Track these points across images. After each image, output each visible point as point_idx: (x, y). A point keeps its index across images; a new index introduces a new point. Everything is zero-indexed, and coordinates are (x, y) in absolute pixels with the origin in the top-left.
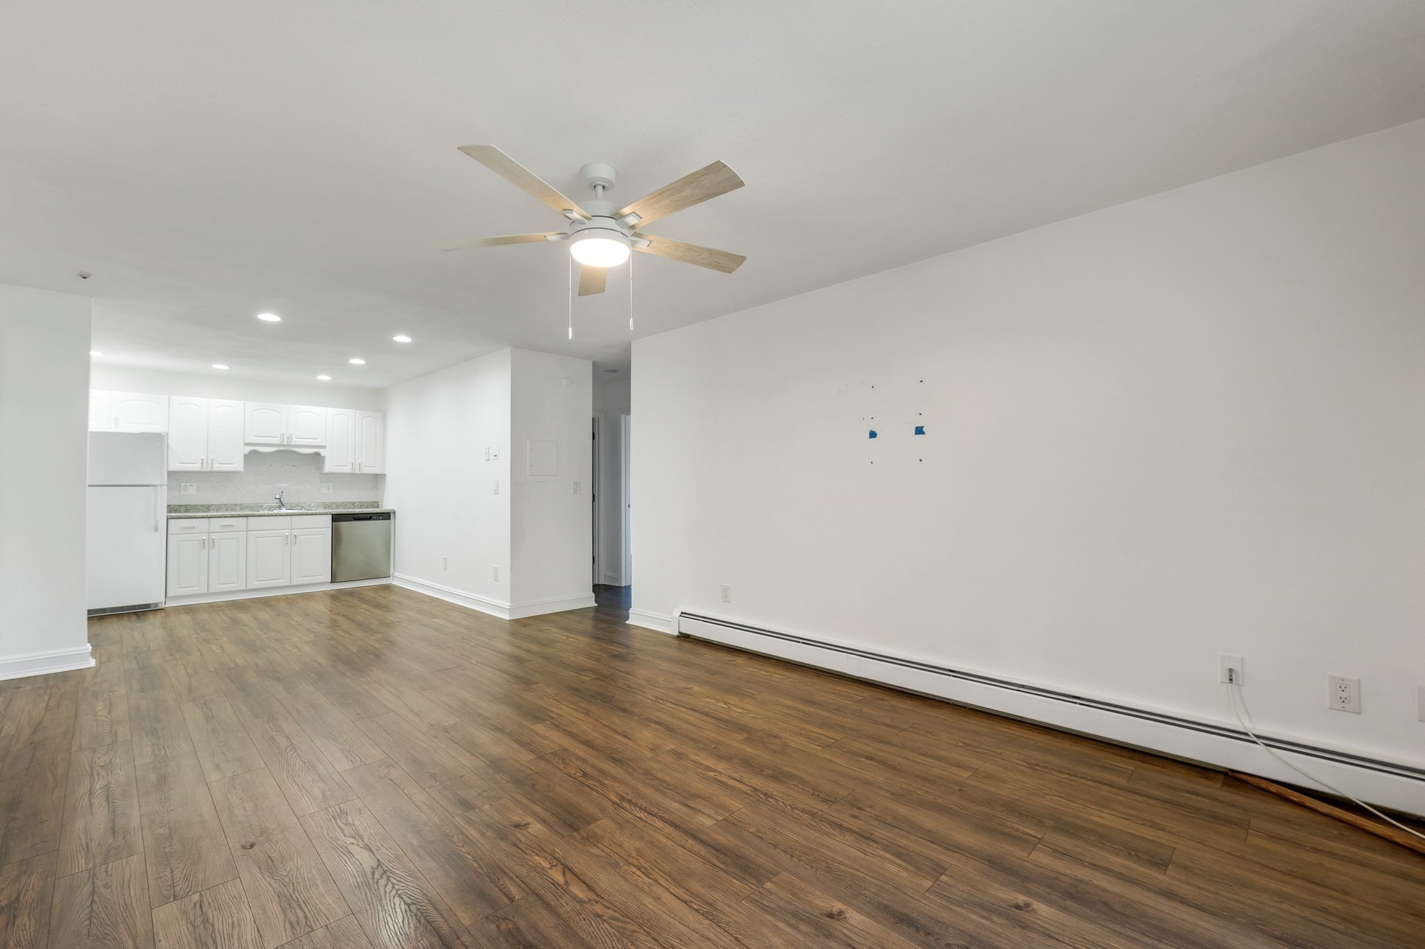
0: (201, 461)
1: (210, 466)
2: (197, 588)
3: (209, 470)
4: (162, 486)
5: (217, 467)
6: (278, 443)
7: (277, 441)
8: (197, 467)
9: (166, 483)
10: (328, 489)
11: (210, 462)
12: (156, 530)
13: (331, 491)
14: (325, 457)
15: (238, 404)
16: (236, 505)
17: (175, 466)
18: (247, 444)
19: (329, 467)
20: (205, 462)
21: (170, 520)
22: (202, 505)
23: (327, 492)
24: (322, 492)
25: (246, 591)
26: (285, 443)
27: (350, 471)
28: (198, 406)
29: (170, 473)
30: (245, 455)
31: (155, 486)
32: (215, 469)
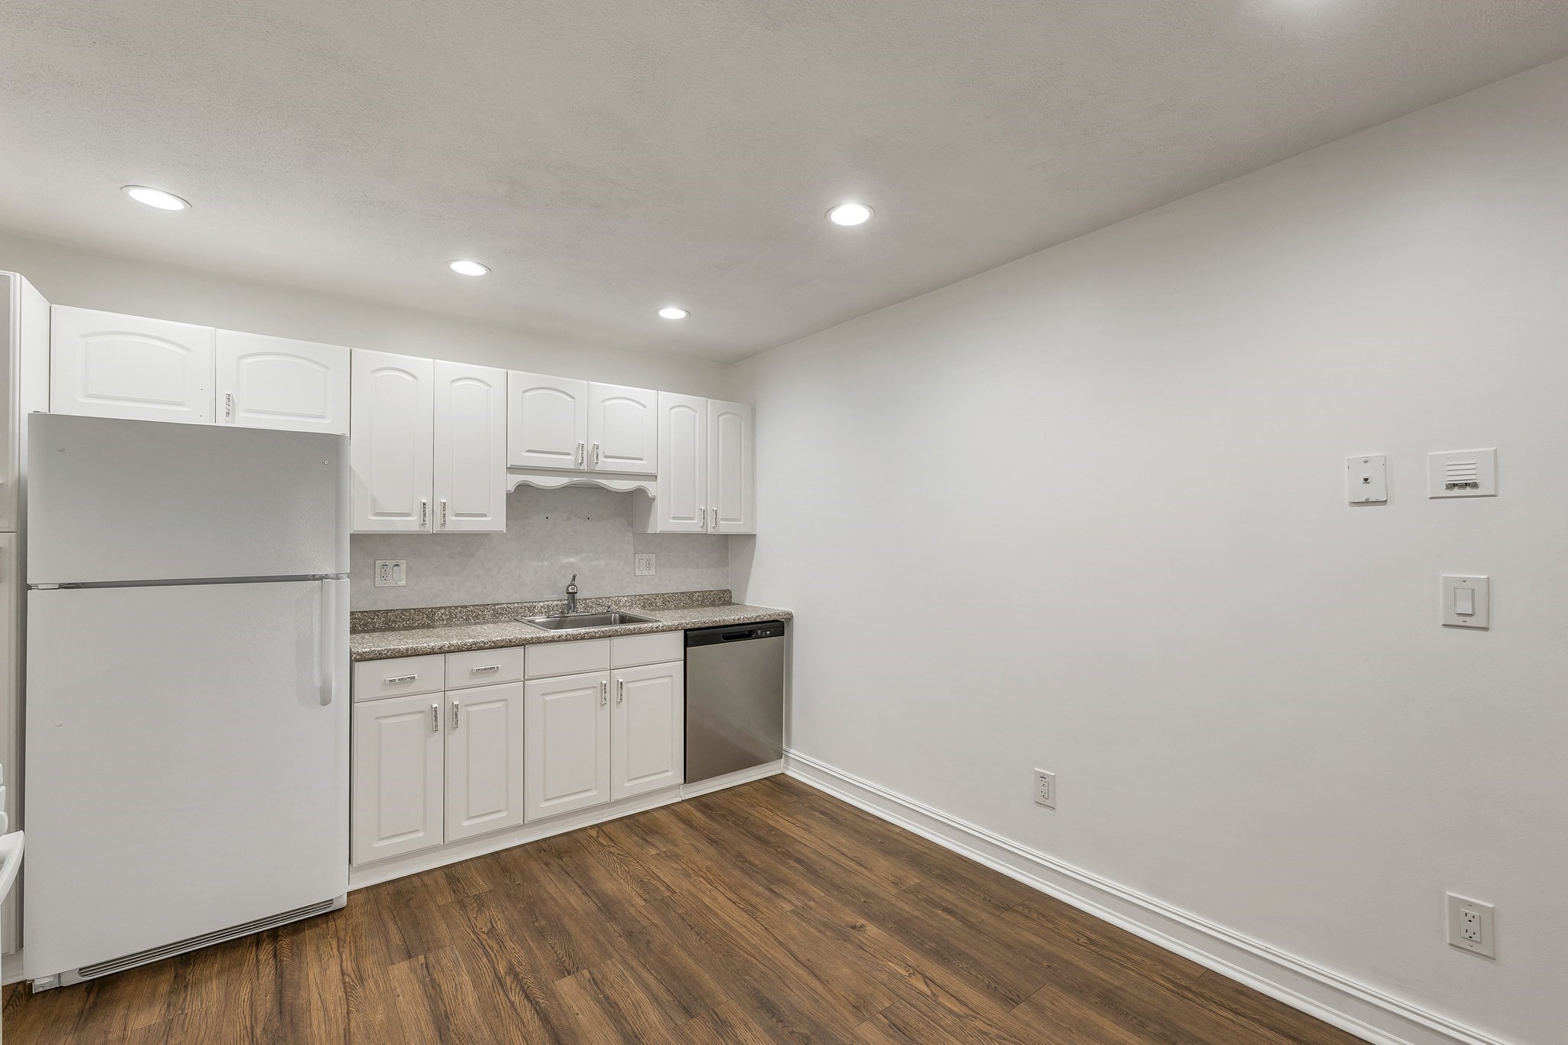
0: (418, 510)
1: (438, 520)
2: (420, 834)
3: (437, 529)
4: (337, 577)
5: (456, 524)
6: (572, 467)
7: (568, 462)
8: (411, 524)
9: (347, 568)
10: (648, 567)
11: (438, 510)
12: (325, 701)
13: (653, 571)
14: (653, 499)
15: (493, 374)
16: (484, 605)
17: (364, 521)
18: (512, 470)
19: (662, 521)
20: (428, 511)
21: (359, 666)
22: (419, 610)
23: (646, 573)
24: (638, 573)
25: (524, 825)
26: (584, 467)
27: (698, 529)
28: (415, 377)
29: (356, 538)
30: (509, 496)
31: (321, 578)
32: (450, 527)
